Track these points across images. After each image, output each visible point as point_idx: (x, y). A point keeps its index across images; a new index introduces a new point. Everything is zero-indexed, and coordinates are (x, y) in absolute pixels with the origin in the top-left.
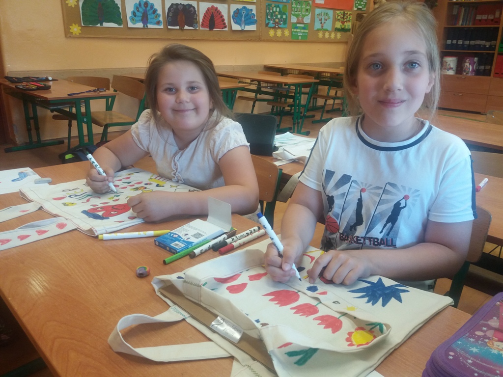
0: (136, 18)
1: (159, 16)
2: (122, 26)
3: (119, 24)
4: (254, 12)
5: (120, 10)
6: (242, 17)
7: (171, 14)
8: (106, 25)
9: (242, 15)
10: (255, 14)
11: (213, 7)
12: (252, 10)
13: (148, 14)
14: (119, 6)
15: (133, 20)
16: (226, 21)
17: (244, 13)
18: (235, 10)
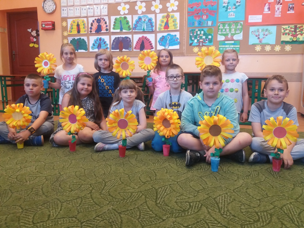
0: (95, 47)
1: (108, 45)
2: (87, 51)
3: (86, 50)
4: (178, 36)
5: (87, 44)
6: (167, 41)
7: (114, 43)
8: (79, 51)
9: (167, 39)
10: (179, 38)
11: (143, 37)
12: (176, 35)
13: (101, 44)
14: (87, 41)
15: (93, 48)
16: (154, 45)
17: (168, 38)
18: (161, 36)
